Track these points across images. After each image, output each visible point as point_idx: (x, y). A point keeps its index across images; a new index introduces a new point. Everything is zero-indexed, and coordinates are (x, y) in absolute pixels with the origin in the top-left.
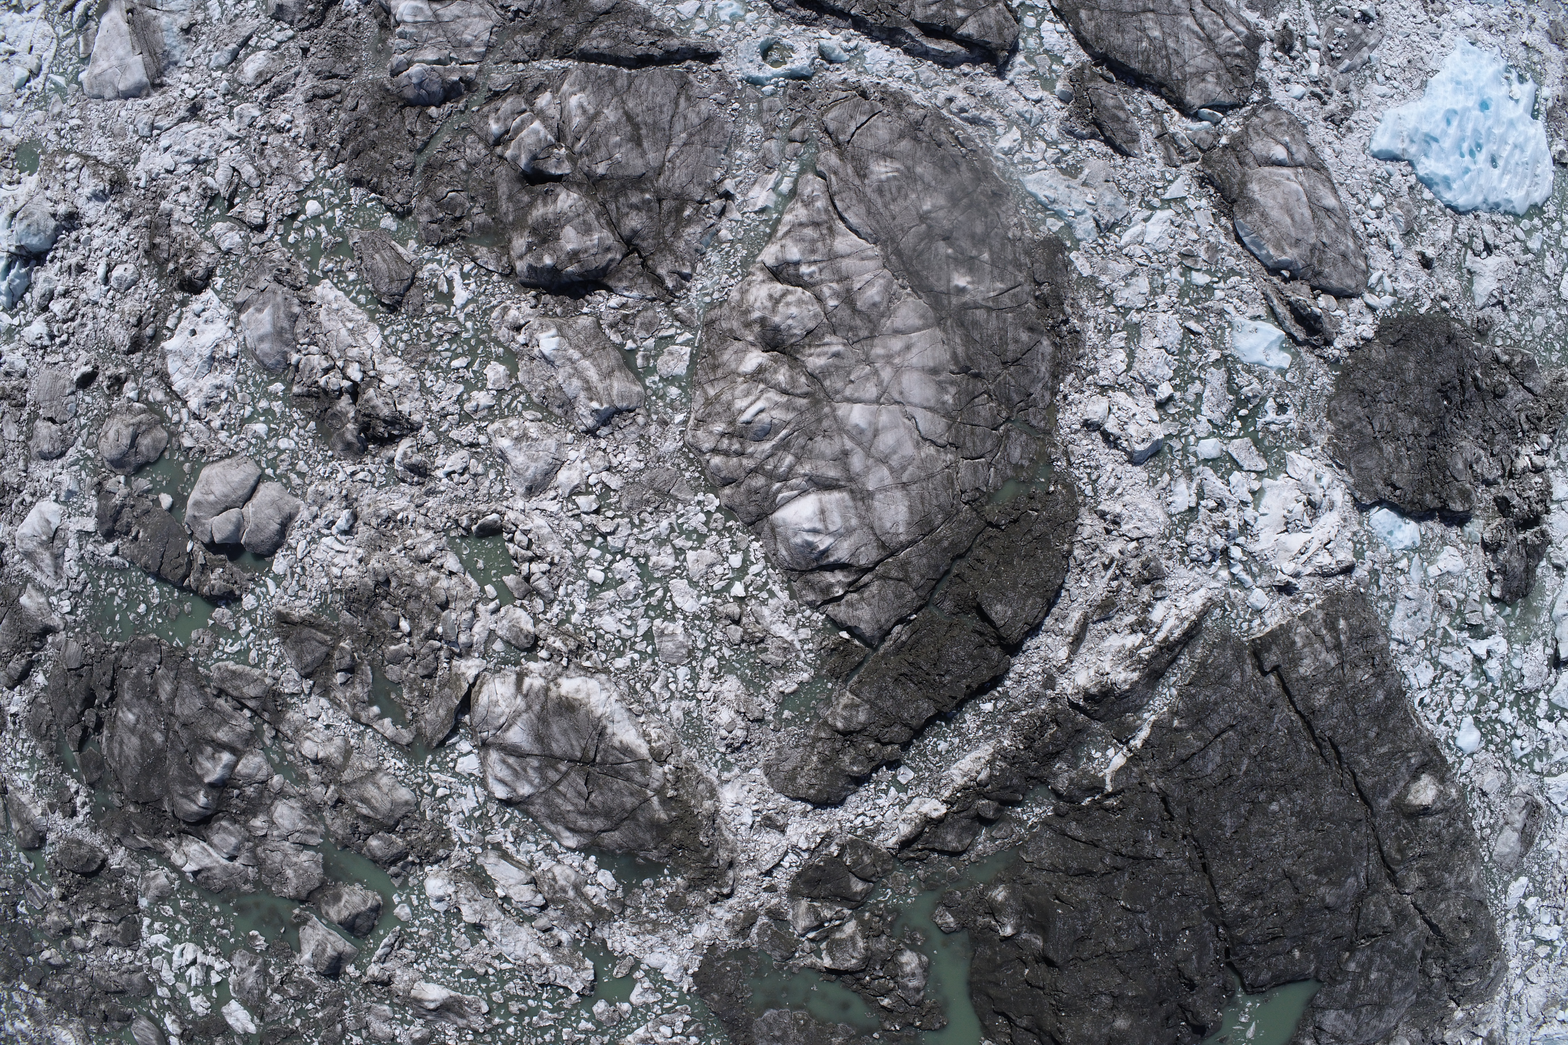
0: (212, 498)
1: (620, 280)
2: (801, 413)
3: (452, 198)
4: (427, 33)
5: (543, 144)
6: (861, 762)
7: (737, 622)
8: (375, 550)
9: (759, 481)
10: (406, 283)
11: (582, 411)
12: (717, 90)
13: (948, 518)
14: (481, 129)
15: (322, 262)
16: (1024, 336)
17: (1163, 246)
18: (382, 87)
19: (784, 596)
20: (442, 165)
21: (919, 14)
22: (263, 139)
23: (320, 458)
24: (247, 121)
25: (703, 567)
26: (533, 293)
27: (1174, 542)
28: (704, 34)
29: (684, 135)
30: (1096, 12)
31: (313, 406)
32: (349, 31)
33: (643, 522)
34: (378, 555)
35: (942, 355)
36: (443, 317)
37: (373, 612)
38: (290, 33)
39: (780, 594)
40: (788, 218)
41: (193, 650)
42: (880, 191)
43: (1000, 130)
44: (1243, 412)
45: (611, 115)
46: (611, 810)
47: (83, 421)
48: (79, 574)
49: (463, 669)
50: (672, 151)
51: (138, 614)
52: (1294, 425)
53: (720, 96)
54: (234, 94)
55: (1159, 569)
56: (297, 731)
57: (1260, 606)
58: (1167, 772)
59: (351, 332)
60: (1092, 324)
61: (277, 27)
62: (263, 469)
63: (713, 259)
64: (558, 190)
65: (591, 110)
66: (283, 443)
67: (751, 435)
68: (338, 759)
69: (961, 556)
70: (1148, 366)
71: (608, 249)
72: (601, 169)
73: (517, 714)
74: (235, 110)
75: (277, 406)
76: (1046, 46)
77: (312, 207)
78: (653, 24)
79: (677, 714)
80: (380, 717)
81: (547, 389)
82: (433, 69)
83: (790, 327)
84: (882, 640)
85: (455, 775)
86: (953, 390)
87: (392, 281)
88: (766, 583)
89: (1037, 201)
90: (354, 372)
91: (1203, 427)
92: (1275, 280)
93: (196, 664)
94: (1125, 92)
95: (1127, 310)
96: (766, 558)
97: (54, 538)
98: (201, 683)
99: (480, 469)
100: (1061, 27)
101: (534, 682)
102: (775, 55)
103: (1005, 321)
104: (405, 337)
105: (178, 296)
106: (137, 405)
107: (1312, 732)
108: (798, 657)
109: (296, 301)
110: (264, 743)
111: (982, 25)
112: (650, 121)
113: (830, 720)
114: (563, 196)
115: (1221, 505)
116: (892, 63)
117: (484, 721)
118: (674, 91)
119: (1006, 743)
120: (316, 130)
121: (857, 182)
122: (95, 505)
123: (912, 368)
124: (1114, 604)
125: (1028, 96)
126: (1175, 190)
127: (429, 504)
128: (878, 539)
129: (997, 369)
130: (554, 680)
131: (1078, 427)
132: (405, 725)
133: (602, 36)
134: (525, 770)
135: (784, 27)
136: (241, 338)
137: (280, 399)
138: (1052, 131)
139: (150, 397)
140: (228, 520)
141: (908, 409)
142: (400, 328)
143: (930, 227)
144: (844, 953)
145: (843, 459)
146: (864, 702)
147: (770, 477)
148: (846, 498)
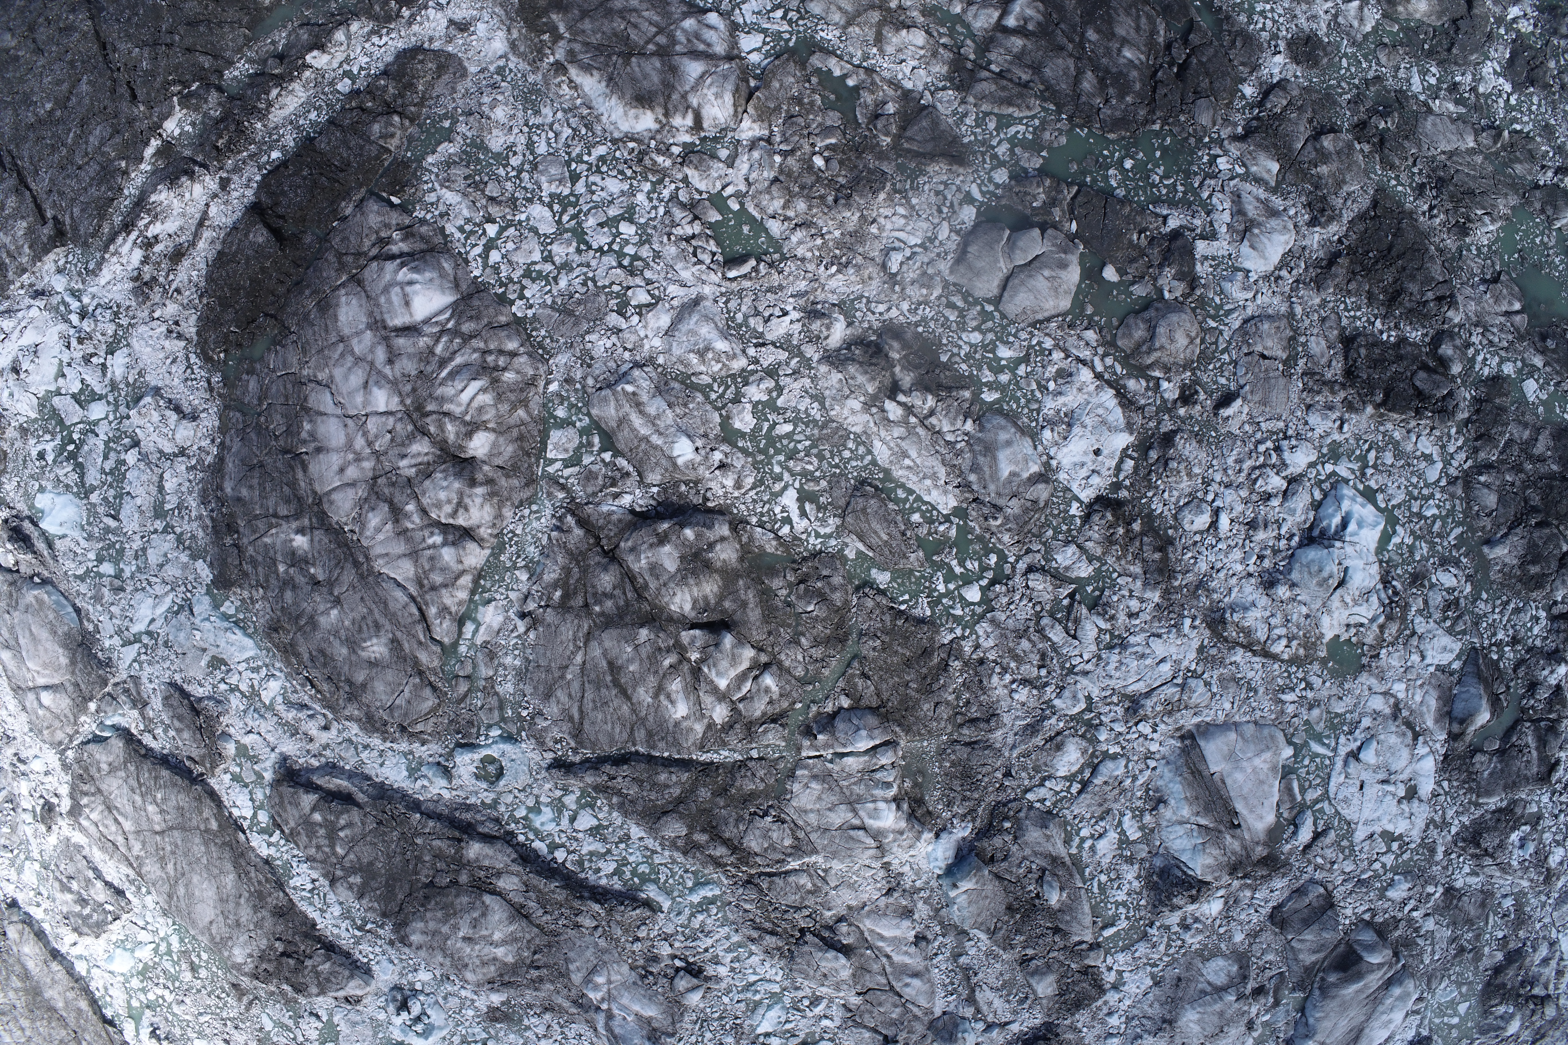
0: (1047, 273)
1: (620, 521)
2: (431, 395)
3: (809, 603)
4: (860, 790)
5: (711, 661)
6: (378, 88)
7: (492, 199)
8: (856, 232)
9: (467, 327)
10: (850, 509)
11: (645, 384)
12: (545, 729)
13: (306, 316)
14: (788, 682)
15: (953, 532)
16: (244, 492)
17: (139, 596)
18: (908, 730)
19: (450, 229)
20: (827, 641)
21: (355, 815)
22: (1043, 672)
23: (932, 324)
24: (1067, 693)
25: (524, 246)
26: (710, 504)
27: (124, 322)
28: (566, 790)
29: (569, 677)
30: (202, 827)
31: (945, 377)
32: (959, 798)
33: (584, 284)
34: (851, 226)
35: (314, 468)
36: (805, 475)
37: (856, 172)
38: (1030, 796)
39: (454, 230)
40: (463, 595)
41: (1064, 125)
42: (377, 626)
43: (280, 699)
44: (71, 447)
45: (644, 695)
46: (605, 16)
47: (1226, 356)
48: (1210, 197)
49: (756, 126)
50: (579, 659)
51: (1132, 158)
52: (32, 441)
53: (542, 724)
54: (1089, 724)
55: (136, 296)
56: (935, 54)
57: (58, 277)
58: (131, 122)
59: (905, 455)
60: (193, 514)
61: (1048, 803)
62: (997, 309)
63: (532, 549)
64: (693, 614)
65: (662, 697)
66: (976, 338)
67: (474, 369)
68: (888, 33)
69: (297, 283)
70: (144, 477)
71: (632, 550)
72: (644, 634)
73: (695, 89)
74: (1083, 705)
75: (987, 376)
76: (246, 791)
77: (973, 594)
78: (615, 800)
79: (547, 111)
80: (845, 76)
81: (685, 405)
82: (844, 746)
83: (445, 479)
84: (362, 201)
85: (764, 31)
86: (304, 435)
87: (864, 510)
88: (466, 239)
89: (244, 629)
90: (893, 410)
91: (103, 430)
92: (46, 574)
93: (1059, 112)
94: (177, 748)
95: (165, 531)
96: (467, 261)
97: (1245, 231)
98: (1049, 93)
99: (752, 322)
100: (236, 812)
101: (682, 121)
102: (491, 769)
103: (262, 506)
104: (847, 454)
105: (1124, 494)
106: (1157, 374)
107: (19, 174)
108: (437, 175)
109: (975, 487)
110: (974, 41)
111: (297, 805)
112: (604, 691)
113: (407, 123)
114: (688, 607)
115: (87, 359)
116: (382, 765)
117: (725, 77)
118: (586, 726)
119: (259, 125)
120: (981, 681)
121: (399, 634)
122: (1198, 267)
123: (337, 451)
124: (170, 259)
125: (257, 737)
126: (131, 652)
127: (804, 283)
128: (363, 288)
129: (269, 460)
130: (663, 127)
131: (203, 415)
132: (818, 71)
133: (667, 786)
134: (689, 40)
135: (488, 801)
136: (1040, 448)
137: (985, 384)
138: (236, 702)
139: (1144, 383)
140: (1024, 251)
141: (339, 411)
142: (854, 463)
143: (331, 594)
145: (393, 356)
146: (375, 142)
147: (456, 331)
148: (389, 321)
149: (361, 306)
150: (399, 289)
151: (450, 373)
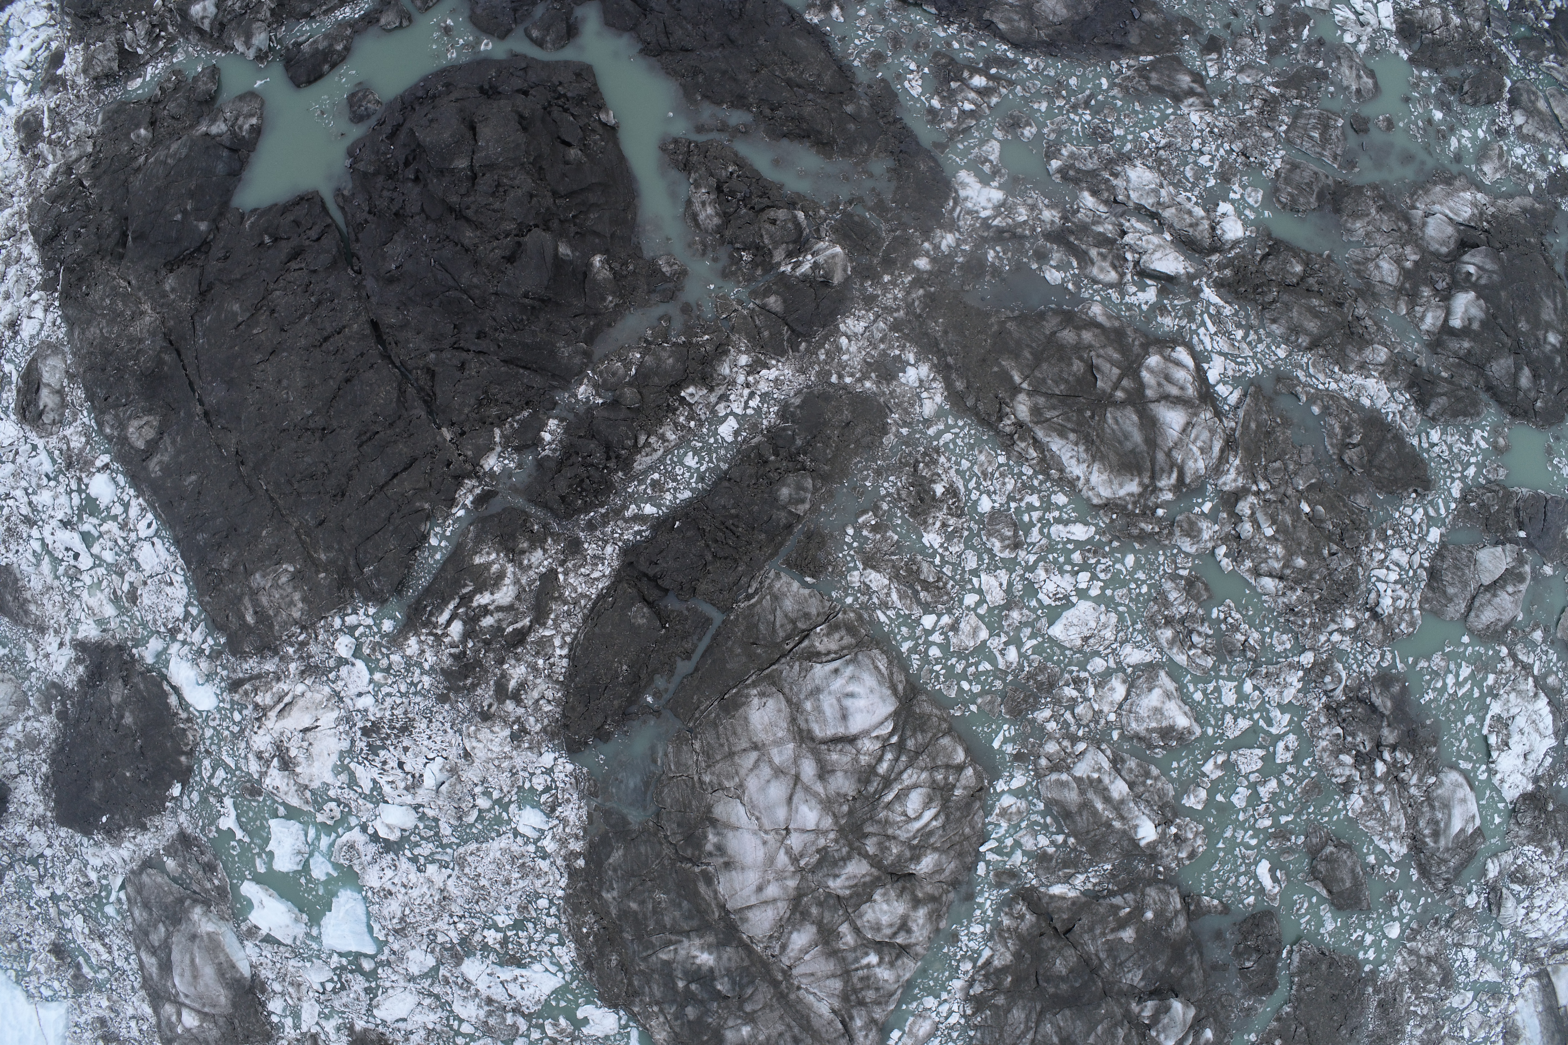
2: (871, 818)
9: (913, 743)
35: (722, 883)
86: (709, 847)
103: (656, 922)
123: (754, 869)
128: (780, 689)
143: (742, 1011)
144: (783, 228)
145: (824, 772)
146: (784, 507)
147: (900, 747)
148: (818, 731)
149: (780, 711)
150: (834, 701)
151: (897, 797)
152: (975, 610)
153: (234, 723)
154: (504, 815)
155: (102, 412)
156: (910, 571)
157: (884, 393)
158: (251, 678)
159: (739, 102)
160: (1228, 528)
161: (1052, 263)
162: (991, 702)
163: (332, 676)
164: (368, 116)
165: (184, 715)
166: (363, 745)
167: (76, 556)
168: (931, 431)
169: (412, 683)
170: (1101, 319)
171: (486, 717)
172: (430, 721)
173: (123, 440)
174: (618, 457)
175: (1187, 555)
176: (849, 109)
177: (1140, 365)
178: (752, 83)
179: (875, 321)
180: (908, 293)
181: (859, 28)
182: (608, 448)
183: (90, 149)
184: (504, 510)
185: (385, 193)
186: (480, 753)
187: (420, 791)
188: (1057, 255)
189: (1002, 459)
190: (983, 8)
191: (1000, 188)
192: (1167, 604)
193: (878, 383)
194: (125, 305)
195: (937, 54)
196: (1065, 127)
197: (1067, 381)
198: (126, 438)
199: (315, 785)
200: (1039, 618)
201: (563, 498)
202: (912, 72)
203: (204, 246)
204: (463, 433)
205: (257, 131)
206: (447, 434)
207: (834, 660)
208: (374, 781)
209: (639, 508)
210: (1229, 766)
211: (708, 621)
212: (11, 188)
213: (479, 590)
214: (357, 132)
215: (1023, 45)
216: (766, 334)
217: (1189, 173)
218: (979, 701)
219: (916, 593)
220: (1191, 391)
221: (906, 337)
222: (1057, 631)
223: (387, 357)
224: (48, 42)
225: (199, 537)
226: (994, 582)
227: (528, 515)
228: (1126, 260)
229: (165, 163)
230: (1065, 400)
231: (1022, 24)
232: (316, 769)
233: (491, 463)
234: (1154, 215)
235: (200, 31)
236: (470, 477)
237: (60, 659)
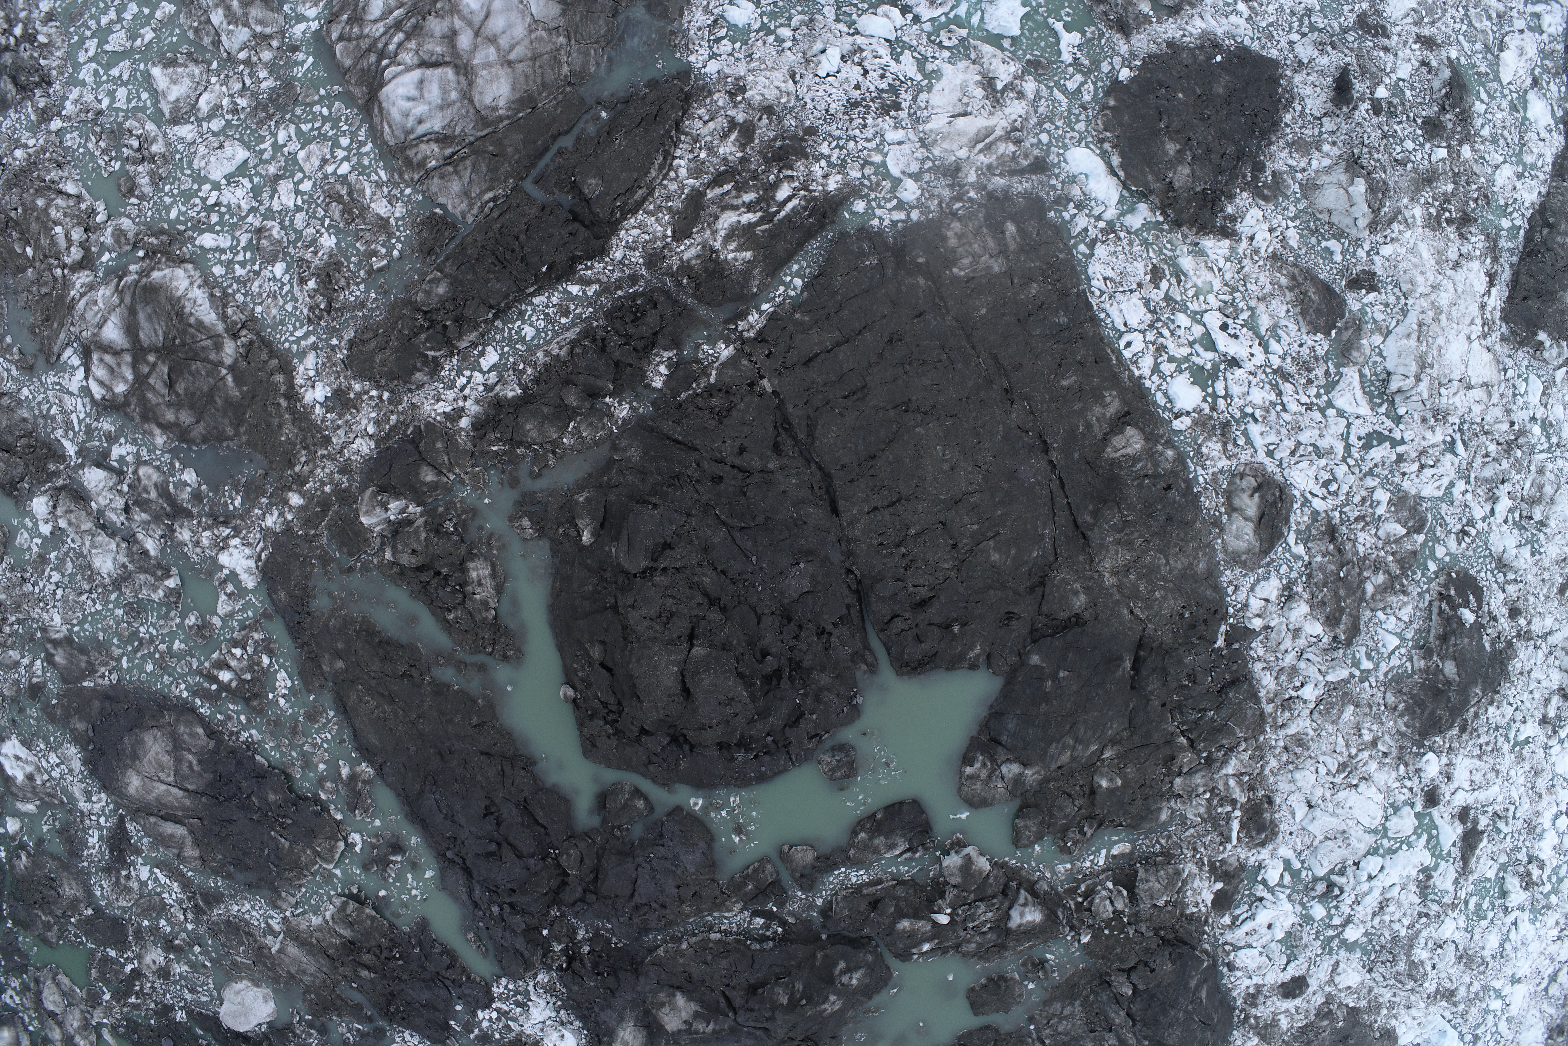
9: (371, 60)
128: (477, 112)
144: (407, 546)
145: (451, 36)
146: (446, 276)
147: (382, 55)
148: (449, 73)
149: (481, 93)
150: (426, 95)
151: (391, 12)
152: (305, 177)
153: (1048, 132)
154: (766, 20)
155: (1174, 473)
156: (350, 212)
157: (346, 377)
158: (1021, 172)
159: (441, 689)
160: (93, 237)
161: (189, 489)
162: (307, 96)
163: (929, 164)
164: (833, 749)
165: (1107, 146)
166: (903, 95)
167: (1224, 327)
168: (312, 339)
169: (841, 149)
170: (158, 432)
171: (768, 110)
172: (827, 111)
173: (1151, 438)
174: (594, 340)
175: (129, 216)
176: (340, 664)
177: (132, 385)
178: (426, 706)
179: (343, 448)
180: (311, 472)
181: (326, 750)
182: (603, 349)
183: (1178, 781)
184: (719, 305)
185: (804, 647)
186: (779, 77)
187: (848, 47)
188: (185, 495)
189: (259, 309)
190: (215, 752)
191: (222, 567)
192: (152, 174)
193: (350, 388)
194: (1136, 587)
195: (260, 712)
196: (162, 622)
197: (190, 373)
198: (1147, 439)
199: (963, 64)
200: (255, 167)
201: (655, 306)
202: (283, 696)
203: (1036, 637)
204: (751, 385)
205: (967, 759)
206: (766, 384)
207: (425, 135)
208: (898, 61)
209: (584, 292)
210: (133, 36)
211: (536, 182)
212: (1285, 758)
213: (751, 226)
214: (849, 734)
215: (186, 710)
216: (439, 445)
217: (69, 565)
218: (316, 98)
219: (350, 194)
220: (95, 357)
221: (320, 430)
222: (242, 154)
223: (827, 476)
224: (1233, 926)
225: (1064, 320)
226: (284, 199)
227: (694, 296)
228: (129, 486)
229: (1076, 741)
230: (195, 356)
231: (182, 729)
232: (959, 78)
233: (725, 352)
234: (103, 527)
235: (1034, 893)
236: (749, 339)
237: (1253, 222)
